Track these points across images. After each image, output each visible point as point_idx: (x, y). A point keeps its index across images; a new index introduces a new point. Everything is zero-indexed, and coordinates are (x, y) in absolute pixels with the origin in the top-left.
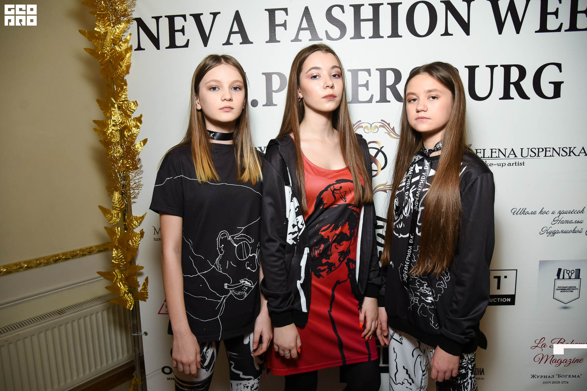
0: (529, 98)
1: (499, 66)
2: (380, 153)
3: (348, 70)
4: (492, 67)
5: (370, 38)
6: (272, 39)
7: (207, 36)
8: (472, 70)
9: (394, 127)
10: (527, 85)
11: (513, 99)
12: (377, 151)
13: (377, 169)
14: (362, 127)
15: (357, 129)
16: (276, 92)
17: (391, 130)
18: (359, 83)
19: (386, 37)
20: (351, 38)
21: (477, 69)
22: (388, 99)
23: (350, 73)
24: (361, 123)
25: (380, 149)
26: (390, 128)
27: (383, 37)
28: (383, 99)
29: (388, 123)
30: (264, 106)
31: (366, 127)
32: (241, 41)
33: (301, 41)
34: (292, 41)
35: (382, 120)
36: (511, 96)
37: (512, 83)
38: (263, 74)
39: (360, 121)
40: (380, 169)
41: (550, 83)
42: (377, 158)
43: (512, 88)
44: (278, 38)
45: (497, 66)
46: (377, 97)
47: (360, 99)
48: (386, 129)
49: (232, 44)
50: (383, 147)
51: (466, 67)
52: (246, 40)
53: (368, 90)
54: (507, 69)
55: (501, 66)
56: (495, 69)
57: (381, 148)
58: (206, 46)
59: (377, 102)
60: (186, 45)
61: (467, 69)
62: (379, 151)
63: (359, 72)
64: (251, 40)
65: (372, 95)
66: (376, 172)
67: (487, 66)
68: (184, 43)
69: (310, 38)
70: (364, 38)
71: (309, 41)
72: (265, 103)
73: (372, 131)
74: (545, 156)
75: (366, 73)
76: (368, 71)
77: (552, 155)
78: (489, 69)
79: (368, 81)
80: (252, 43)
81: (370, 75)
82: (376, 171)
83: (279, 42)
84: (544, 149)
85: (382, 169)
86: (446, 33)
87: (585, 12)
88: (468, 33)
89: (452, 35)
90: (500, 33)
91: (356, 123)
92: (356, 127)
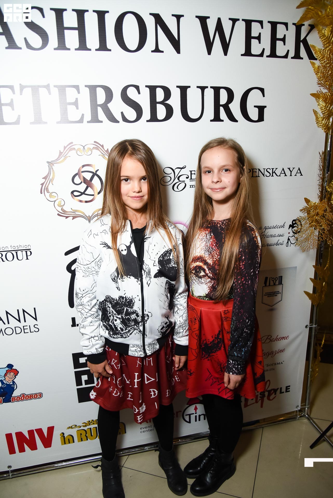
0: (237, 121)
1: (209, 87)
2: (96, 177)
3: (55, 86)
4: (203, 89)
5: (76, 49)
8: (184, 90)
9: (108, 149)
10: (235, 107)
11: (223, 121)
12: (92, 174)
13: (93, 194)
14: (74, 149)
15: (69, 151)
17: (105, 152)
18: (68, 101)
19: (93, 50)
20: (55, 49)
21: (188, 90)
22: (100, 119)
23: (57, 89)
24: (73, 145)
25: (95, 173)
26: (104, 150)
27: (90, 50)
28: (95, 119)
29: (102, 145)
31: (79, 149)
35: (95, 142)
36: (221, 118)
37: (222, 106)
39: (72, 143)
40: (96, 193)
41: (255, 106)
42: (92, 182)
43: (222, 109)
45: (207, 87)
46: (88, 117)
47: (70, 119)
48: (100, 152)
50: (98, 170)
51: (177, 87)
53: (77, 108)
54: (217, 90)
55: (211, 87)
56: (206, 90)
57: (97, 171)
59: (88, 122)
61: (179, 90)
62: (95, 174)
63: (67, 89)
65: (83, 115)
66: (93, 197)
67: (198, 87)
69: (7, 45)
70: (69, 49)
71: (6, 49)
73: (86, 153)
74: (253, 176)
75: (75, 90)
76: (77, 88)
77: (258, 176)
78: (199, 90)
79: (77, 99)
81: (79, 92)
82: (93, 195)
84: (252, 170)
85: (99, 193)
86: (157, 50)
87: (283, 40)
88: (178, 51)
89: (163, 52)
90: (209, 53)
91: (68, 145)
92: (67, 150)
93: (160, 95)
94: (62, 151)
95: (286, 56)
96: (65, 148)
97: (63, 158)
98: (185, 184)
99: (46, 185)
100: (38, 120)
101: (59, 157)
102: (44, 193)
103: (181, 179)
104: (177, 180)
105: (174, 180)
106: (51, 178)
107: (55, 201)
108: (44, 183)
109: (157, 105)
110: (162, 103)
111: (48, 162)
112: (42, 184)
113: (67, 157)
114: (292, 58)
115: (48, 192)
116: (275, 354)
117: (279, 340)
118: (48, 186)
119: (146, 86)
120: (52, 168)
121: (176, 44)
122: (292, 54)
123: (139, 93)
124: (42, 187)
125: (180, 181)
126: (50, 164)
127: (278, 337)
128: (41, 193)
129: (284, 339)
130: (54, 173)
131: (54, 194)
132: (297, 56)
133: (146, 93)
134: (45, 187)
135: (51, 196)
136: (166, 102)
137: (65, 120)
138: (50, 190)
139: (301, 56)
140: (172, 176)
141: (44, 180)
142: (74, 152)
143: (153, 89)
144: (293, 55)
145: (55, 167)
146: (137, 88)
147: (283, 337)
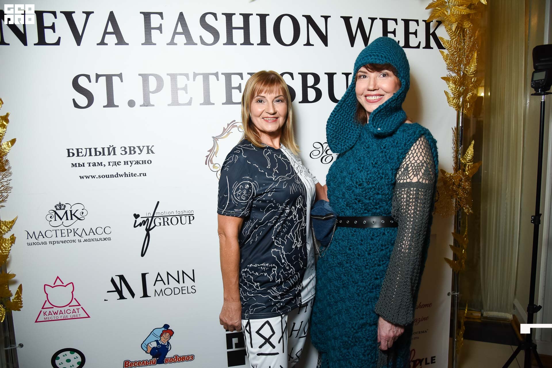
3: (222, 74)
4: (347, 75)
5: (241, 44)
6: (148, 41)
7: (81, 35)
8: (331, 76)
14: (236, 126)
15: (232, 128)
16: (153, 92)
18: (233, 86)
19: (255, 44)
20: (224, 44)
21: (335, 76)
23: (224, 76)
24: (236, 123)
27: (253, 44)
30: (141, 106)
31: (240, 126)
32: (116, 42)
33: (176, 44)
34: (167, 44)
38: (140, 75)
39: (235, 121)
44: (153, 41)
47: (234, 101)
49: (107, 44)
51: (325, 73)
52: (121, 41)
56: (350, 76)
58: (80, 45)
60: (58, 43)
61: (326, 76)
63: (232, 76)
64: (126, 41)
67: (343, 73)
68: (55, 41)
69: (186, 42)
70: (236, 44)
71: (184, 45)
72: (142, 103)
75: (238, 77)
76: (241, 75)
78: (344, 76)
79: (240, 84)
80: (128, 44)
81: (242, 79)
83: (155, 44)
86: (308, 44)
87: (415, 33)
88: (326, 45)
89: (313, 45)
90: (352, 45)
91: (231, 123)
92: (230, 128)
93: (311, 80)
94: (226, 128)
95: (418, 47)
96: (228, 125)
97: (226, 134)
98: (332, 157)
99: (210, 157)
100: (207, 101)
101: (223, 133)
102: (209, 164)
103: (328, 153)
104: (324, 154)
105: (322, 154)
106: (215, 151)
107: (218, 171)
108: (209, 155)
109: (308, 89)
110: (311, 87)
111: (213, 137)
112: (207, 157)
113: (230, 133)
114: (423, 48)
115: (212, 163)
116: (419, 322)
117: (422, 307)
118: (212, 158)
119: (299, 73)
120: (217, 143)
121: (324, 39)
122: (423, 44)
123: (293, 79)
124: (207, 159)
125: (328, 155)
126: (215, 139)
127: (422, 304)
128: (206, 164)
129: (427, 307)
130: (218, 146)
131: (217, 165)
132: (428, 46)
133: (299, 79)
134: (210, 158)
135: (214, 167)
136: (316, 86)
137: (229, 101)
138: (214, 162)
139: (431, 46)
140: (321, 150)
141: (209, 153)
142: (236, 128)
143: (304, 76)
144: (424, 46)
145: (220, 141)
146: (291, 74)
147: (426, 305)
